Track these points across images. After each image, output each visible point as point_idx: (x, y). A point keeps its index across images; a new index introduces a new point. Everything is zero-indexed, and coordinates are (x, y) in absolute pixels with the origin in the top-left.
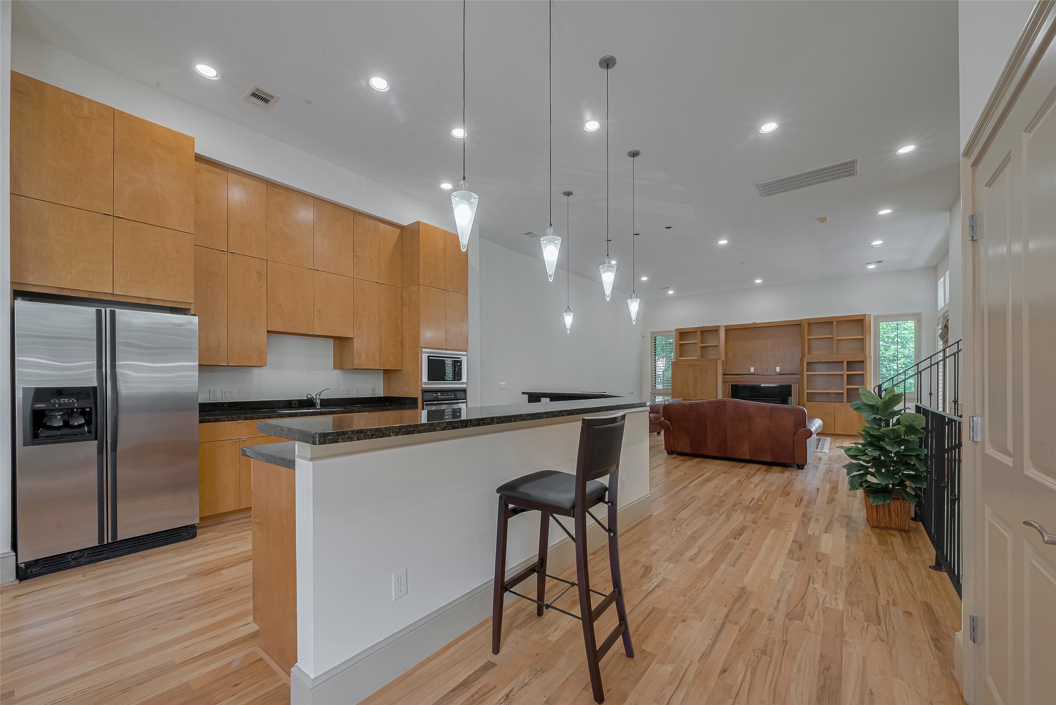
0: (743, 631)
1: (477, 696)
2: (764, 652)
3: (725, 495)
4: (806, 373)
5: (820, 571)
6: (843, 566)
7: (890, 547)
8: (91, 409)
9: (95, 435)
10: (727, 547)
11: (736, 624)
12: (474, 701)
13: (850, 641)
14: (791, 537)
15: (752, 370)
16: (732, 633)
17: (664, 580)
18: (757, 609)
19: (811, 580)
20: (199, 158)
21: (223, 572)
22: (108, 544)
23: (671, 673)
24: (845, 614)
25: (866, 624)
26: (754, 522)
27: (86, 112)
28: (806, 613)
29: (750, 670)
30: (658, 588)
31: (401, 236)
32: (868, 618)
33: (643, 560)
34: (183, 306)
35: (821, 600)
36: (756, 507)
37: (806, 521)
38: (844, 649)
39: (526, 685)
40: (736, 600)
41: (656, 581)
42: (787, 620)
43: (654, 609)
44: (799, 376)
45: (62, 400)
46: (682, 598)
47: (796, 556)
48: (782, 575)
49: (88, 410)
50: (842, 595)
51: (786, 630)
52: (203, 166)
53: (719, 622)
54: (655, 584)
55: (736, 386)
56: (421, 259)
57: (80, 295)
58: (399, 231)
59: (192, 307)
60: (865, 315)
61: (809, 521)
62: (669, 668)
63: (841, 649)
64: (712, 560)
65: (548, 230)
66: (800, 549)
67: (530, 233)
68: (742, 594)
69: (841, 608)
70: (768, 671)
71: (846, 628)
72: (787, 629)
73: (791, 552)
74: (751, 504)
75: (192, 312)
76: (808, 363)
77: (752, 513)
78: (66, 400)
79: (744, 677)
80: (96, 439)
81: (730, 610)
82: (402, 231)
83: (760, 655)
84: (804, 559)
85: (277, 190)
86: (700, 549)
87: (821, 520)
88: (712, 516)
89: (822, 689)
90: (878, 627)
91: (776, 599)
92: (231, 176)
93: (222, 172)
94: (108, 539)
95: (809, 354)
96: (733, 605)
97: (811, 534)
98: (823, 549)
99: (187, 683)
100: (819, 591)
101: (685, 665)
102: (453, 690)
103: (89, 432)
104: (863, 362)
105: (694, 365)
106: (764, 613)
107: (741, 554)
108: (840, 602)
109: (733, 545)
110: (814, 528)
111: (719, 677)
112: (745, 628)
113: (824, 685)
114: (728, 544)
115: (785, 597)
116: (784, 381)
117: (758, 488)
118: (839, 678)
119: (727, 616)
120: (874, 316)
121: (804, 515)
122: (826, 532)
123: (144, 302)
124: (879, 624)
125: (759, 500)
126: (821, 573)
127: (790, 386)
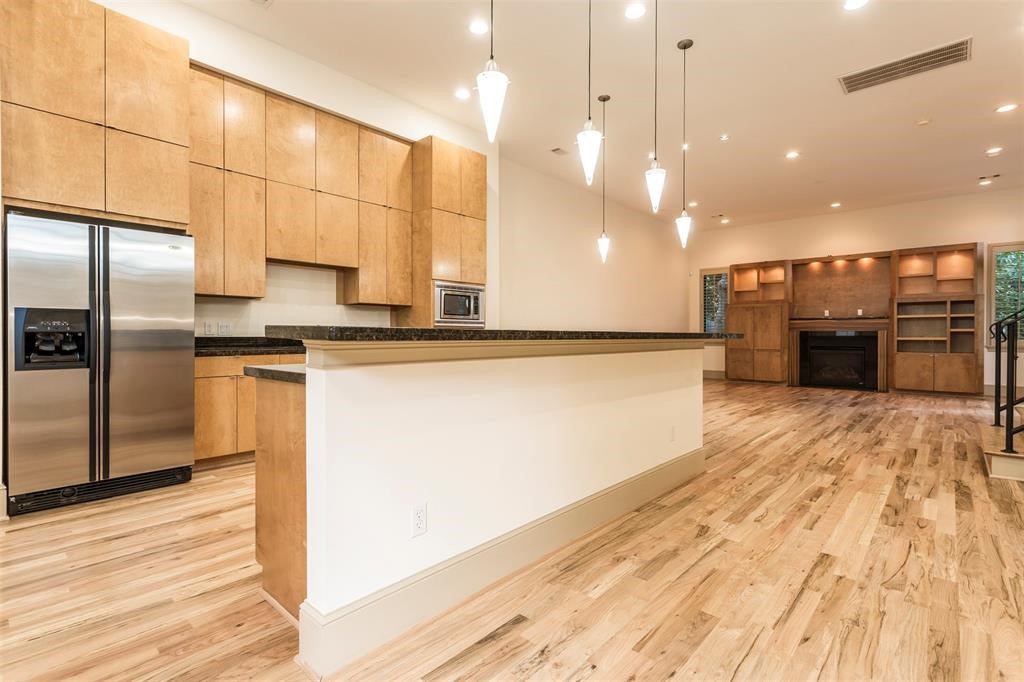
0: (827, 598)
1: (507, 650)
2: (856, 623)
3: (796, 454)
4: (896, 317)
5: (924, 539)
6: (954, 534)
7: (1016, 516)
8: (83, 333)
9: (88, 362)
10: (802, 509)
11: (818, 590)
12: (505, 654)
13: (967, 615)
14: (884, 500)
15: (827, 313)
16: (812, 601)
17: (725, 541)
18: (844, 577)
19: (913, 547)
20: (194, 65)
21: (221, 515)
22: (100, 482)
23: (739, 639)
24: (960, 586)
25: (989, 598)
26: (834, 484)
27: (76, 12)
28: (908, 583)
29: (838, 640)
30: (717, 549)
31: (412, 153)
32: (990, 591)
33: (698, 519)
34: (178, 227)
35: (927, 570)
36: (835, 467)
37: (902, 484)
38: (961, 626)
39: (564, 641)
40: (816, 565)
41: (714, 542)
42: (883, 589)
43: (714, 571)
44: (887, 321)
45: (54, 323)
46: (748, 560)
47: (891, 521)
48: (873, 541)
49: (80, 335)
50: (954, 566)
51: (882, 600)
52: (198, 73)
53: (797, 587)
54: (714, 544)
55: (807, 332)
56: (434, 179)
57: (72, 212)
58: (409, 147)
59: (187, 228)
60: (975, 244)
61: (906, 484)
62: (737, 633)
63: (957, 624)
64: (784, 522)
65: (586, 125)
66: (896, 513)
67: (558, 149)
68: (824, 559)
69: (953, 579)
70: (861, 643)
71: (961, 601)
72: (884, 598)
73: (884, 516)
74: (830, 464)
75: (187, 233)
76: (899, 305)
77: (832, 474)
78: (58, 323)
79: (832, 647)
80: (88, 366)
81: (810, 576)
82: (412, 148)
83: (851, 626)
84: (902, 525)
85: (276, 101)
86: (767, 510)
87: (922, 484)
88: (781, 476)
89: (935, 666)
90: (1005, 602)
91: (868, 567)
92: (228, 85)
93: (217, 80)
94: (100, 477)
95: (899, 293)
96: (813, 570)
97: (910, 497)
98: (926, 515)
99: (187, 621)
100: (924, 559)
101: (756, 631)
102: (479, 642)
103: (81, 360)
104: (972, 302)
105: (753, 308)
106: (853, 581)
107: (819, 517)
108: (952, 572)
109: (809, 507)
110: (911, 492)
111: (799, 645)
112: (830, 595)
113: (937, 662)
114: (803, 506)
115: (878, 566)
116: (866, 327)
117: (838, 447)
118: (957, 655)
119: (806, 582)
120: (989, 246)
121: (898, 478)
122: (929, 496)
123: (137, 221)
124: (1007, 599)
125: (840, 459)
126: (925, 540)
127: (876, 332)
